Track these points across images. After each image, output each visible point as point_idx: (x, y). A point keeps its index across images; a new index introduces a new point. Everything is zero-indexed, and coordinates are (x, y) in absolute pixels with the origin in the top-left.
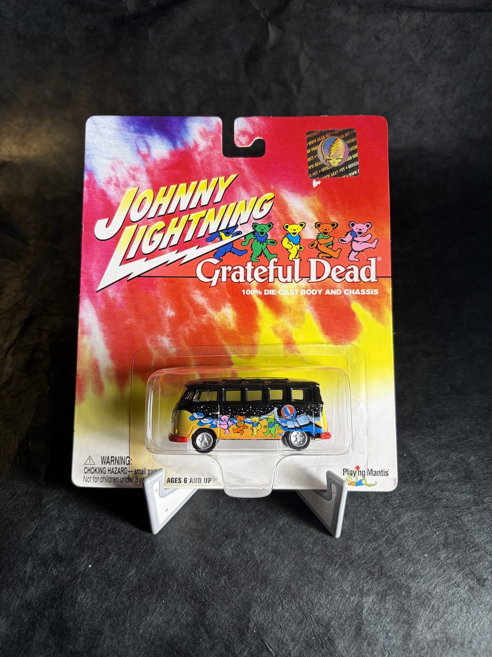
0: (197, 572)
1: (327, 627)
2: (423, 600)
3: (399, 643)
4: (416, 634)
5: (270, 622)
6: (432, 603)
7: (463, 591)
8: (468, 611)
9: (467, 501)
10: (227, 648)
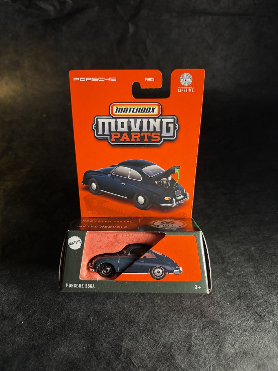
0: (89, 320)
1: (170, 348)
2: (227, 330)
3: (214, 356)
4: (224, 350)
5: (134, 348)
6: (234, 331)
7: (251, 323)
8: (255, 335)
9: (251, 272)
10: (108, 364)
